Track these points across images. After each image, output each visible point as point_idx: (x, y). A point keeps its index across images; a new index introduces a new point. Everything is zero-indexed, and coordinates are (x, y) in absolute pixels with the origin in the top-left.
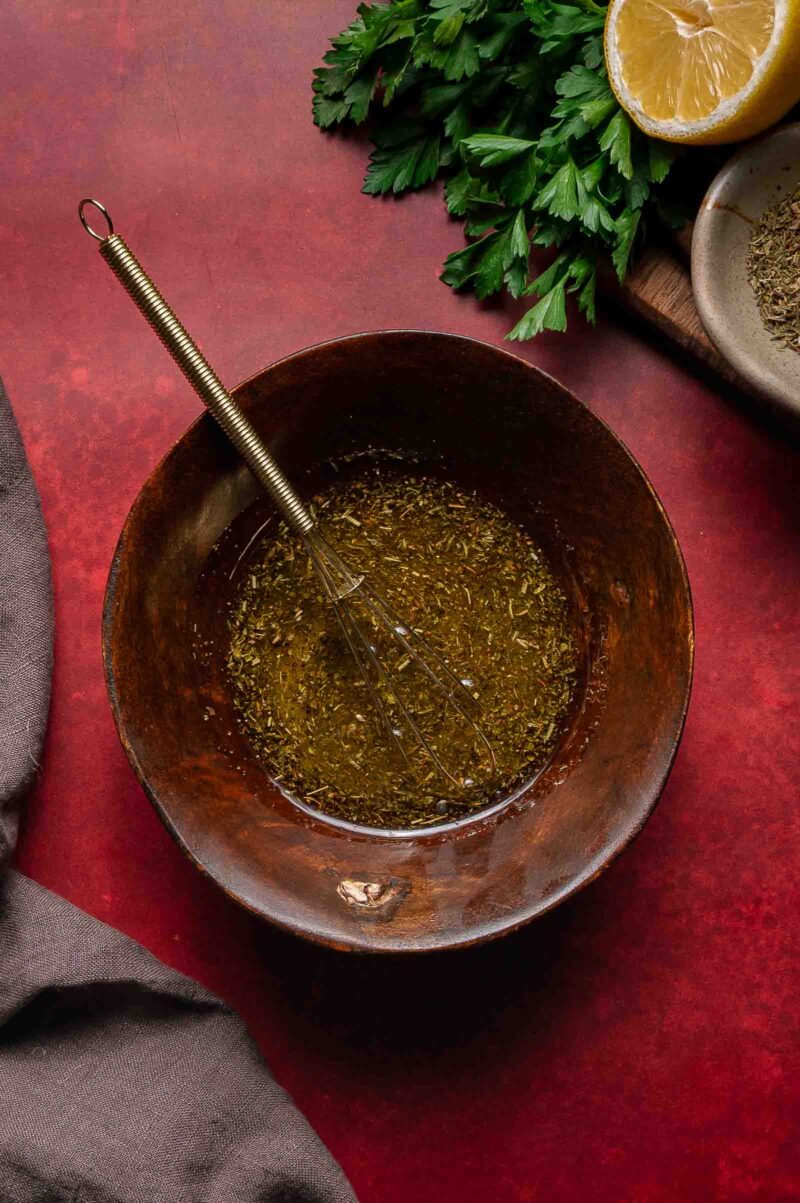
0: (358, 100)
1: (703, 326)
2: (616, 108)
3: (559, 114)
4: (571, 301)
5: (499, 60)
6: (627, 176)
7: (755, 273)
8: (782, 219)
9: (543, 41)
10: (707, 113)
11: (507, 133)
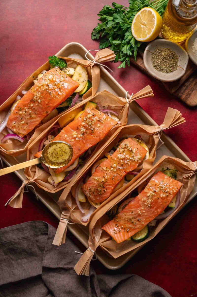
0: (98, 36)
1: (145, 67)
2: (133, 37)
3: (125, 38)
4: (126, 64)
5: (117, 31)
6: (134, 46)
7: (152, 60)
8: (156, 52)
9: (123, 29)
10: (145, 37)
11: (119, 40)
